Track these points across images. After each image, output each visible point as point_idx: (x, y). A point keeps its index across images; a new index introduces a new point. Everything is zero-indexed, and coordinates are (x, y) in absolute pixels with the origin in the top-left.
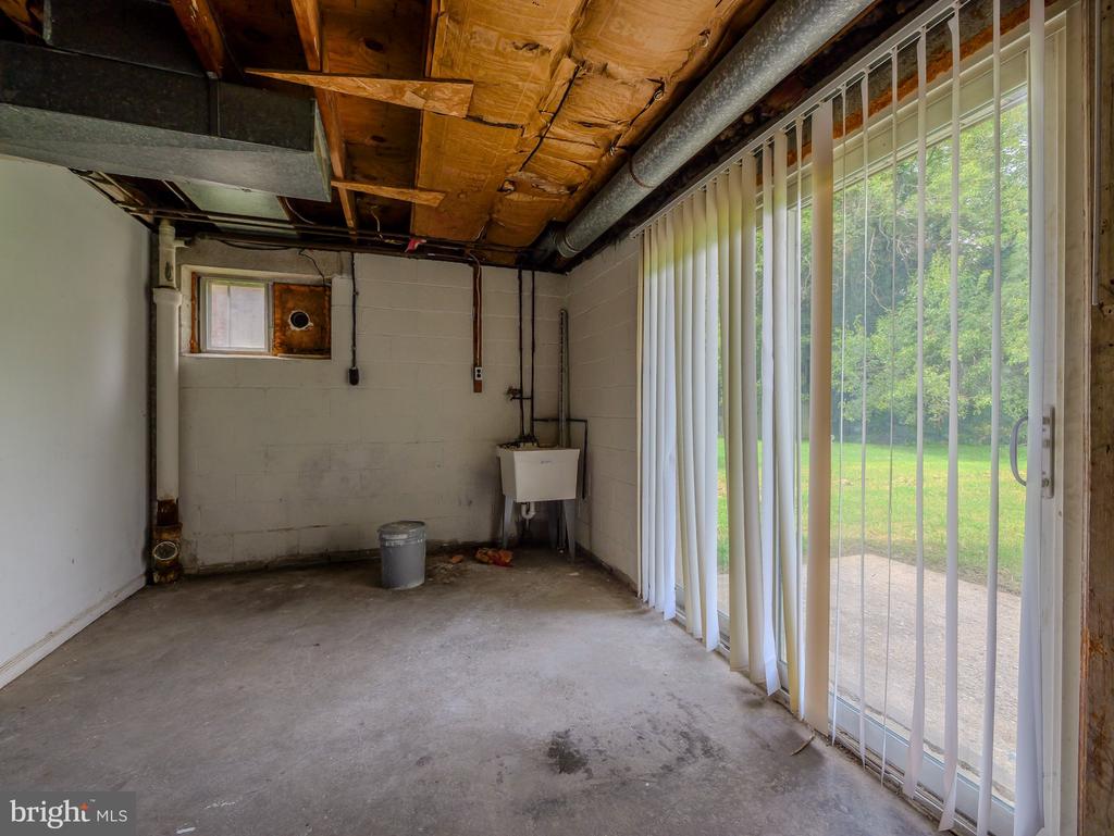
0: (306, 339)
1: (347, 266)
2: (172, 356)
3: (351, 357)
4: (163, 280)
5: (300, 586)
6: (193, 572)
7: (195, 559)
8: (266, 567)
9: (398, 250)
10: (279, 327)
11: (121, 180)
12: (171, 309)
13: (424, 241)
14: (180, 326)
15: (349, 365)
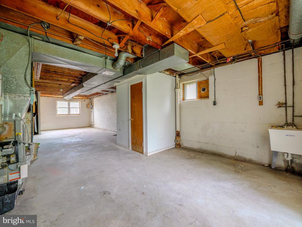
0: (205, 94)
1: (213, 73)
2: (178, 102)
3: (214, 98)
4: (177, 87)
5: (198, 156)
6: (183, 147)
7: (183, 144)
8: (195, 150)
9: (225, 63)
10: (199, 92)
11: (167, 70)
12: (178, 92)
13: (232, 58)
14: (180, 95)
15: (214, 100)
